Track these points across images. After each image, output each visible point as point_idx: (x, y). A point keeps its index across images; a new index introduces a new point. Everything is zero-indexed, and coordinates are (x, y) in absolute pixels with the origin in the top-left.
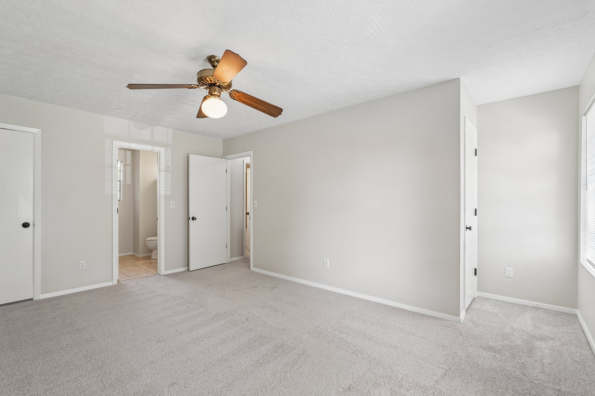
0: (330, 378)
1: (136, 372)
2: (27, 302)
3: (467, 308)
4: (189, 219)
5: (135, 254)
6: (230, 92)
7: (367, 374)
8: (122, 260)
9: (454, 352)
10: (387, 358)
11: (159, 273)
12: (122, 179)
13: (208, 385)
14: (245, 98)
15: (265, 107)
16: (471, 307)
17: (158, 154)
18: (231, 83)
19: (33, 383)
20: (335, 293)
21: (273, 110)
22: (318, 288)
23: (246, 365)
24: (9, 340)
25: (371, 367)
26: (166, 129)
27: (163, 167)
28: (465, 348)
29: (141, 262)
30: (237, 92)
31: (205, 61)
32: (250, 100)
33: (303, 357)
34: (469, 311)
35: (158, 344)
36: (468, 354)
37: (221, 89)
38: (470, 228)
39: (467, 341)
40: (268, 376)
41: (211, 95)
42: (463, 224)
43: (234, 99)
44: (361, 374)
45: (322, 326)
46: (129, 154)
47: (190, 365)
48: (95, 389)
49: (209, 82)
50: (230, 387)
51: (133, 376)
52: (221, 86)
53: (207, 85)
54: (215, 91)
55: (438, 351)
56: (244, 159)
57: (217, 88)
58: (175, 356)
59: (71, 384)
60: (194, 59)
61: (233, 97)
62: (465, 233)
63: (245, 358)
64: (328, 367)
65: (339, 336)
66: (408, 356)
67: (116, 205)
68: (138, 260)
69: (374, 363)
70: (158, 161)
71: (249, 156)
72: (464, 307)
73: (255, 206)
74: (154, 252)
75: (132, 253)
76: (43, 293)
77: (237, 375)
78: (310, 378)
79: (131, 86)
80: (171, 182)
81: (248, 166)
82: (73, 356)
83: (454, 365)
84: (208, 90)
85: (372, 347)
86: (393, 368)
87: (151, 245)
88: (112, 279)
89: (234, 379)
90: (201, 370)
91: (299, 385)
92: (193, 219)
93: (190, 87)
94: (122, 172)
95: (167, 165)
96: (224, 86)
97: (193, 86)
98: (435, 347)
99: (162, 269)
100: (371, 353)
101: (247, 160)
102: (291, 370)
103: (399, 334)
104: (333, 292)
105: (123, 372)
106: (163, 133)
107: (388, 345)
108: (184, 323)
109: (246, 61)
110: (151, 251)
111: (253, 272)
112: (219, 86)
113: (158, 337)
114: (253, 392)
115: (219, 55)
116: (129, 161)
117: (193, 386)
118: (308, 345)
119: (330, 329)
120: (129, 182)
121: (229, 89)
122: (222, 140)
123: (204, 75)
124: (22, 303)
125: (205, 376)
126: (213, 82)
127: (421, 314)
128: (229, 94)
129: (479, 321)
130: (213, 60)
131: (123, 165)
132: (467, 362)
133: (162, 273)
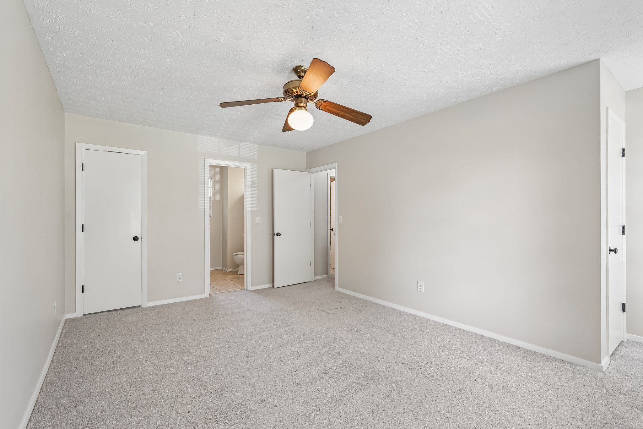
0: (429, 417)
1: (228, 384)
2: (137, 309)
3: (612, 354)
4: (274, 234)
5: (223, 268)
6: (316, 102)
7: (474, 419)
8: (213, 273)
9: (595, 408)
10: (499, 404)
11: (246, 289)
12: (212, 195)
13: (297, 407)
14: (332, 107)
15: (352, 115)
16: (617, 352)
17: (245, 170)
18: (317, 93)
19: (144, 382)
20: (432, 321)
21: (361, 118)
22: (411, 314)
23: (334, 391)
24: (125, 341)
25: (479, 412)
26: (252, 144)
27: (249, 183)
28: (611, 405)
29: (229, 277)
30: (324, 101)
31: (291, 72)
32: (337, 109)
33: (396, 390)
34: (615, 358)
35: (248, 359)
36: (616, 413)
37: (307, 100)
38: (615, 251)
39: (614, 397)
40: (358, 406)
41: (297, 107)
42: (605, 245)
43: (320, 109)
44: (467, 418)
45: (418, 358)
46: (218, 170)
47: (278, 384)
48: (194, 395)
49: (295, 94)
50: (319, 412)
51: (226, 387)
52: (307, 97)
53: (293, 97)
54: (301, 102)
55: (571, 404)
56: (329, 171)
57: (303, 99)
58: (263, 373)
59: (174, 387)
60: (280, 72)
61: (320, 107)
62: (607, 257)
63: (333, 384)
64: (426, 405)
65: (438, 371)
66: (529, 405)
67: (208, 221)
68: (227, 275)
69: (483, 408)
70: (244, 177)
71: (334, 168)
72: (608, 351)
73: (340, 222)
74: (241, 267)
75: (220, 268)
76: (149, 300)
77: (325, 400)
78: (405, 414)
79: (223, 105)
80: (256, 197)
81: (332, 179)
82: (174, 362)
83: (595, 424)
84: (294, 102)
85: (480, 388)
86: (508, 417)
87: (238, 261)
88: (205, 292)
89: (322, 404)
90: (289, 390)
91: (393, 421)
92: (278, 235)
93: (277, 100)
94: (212, 189)
95: (252, 181)
96: (310, 96)
97: (279, 99)
98: (566, 398)
99: (249, 285)
100: (479, 395)
101: (332, 173)
102: (384, 402)
103: (514, 376)
104: (429, 320)
105: (217, 383)
106: (249, 148)
107: (500, 388)
108: (271, 340)
109: (334, 68)
110: (238, 266)
111: (339, 292)
112: (305, 97)
113: (247, 352)
114: (342, 421)
115: (306, 65)
116: (218, 179)
117: (282, 406)
118: (402, 377)
119: (427, 362)
120: (218, 198)
121: (315, 99)
122: (306, 153)
123: (291, 87)
124: (134, 309)
125: (293, 397)
126: (299, 93)
127: (544, 355)
128: (315, 104)
129: (631, 373)
130: (298, 70)
131: (213, 182)
132: (614, 424)
133: (248, 289)
